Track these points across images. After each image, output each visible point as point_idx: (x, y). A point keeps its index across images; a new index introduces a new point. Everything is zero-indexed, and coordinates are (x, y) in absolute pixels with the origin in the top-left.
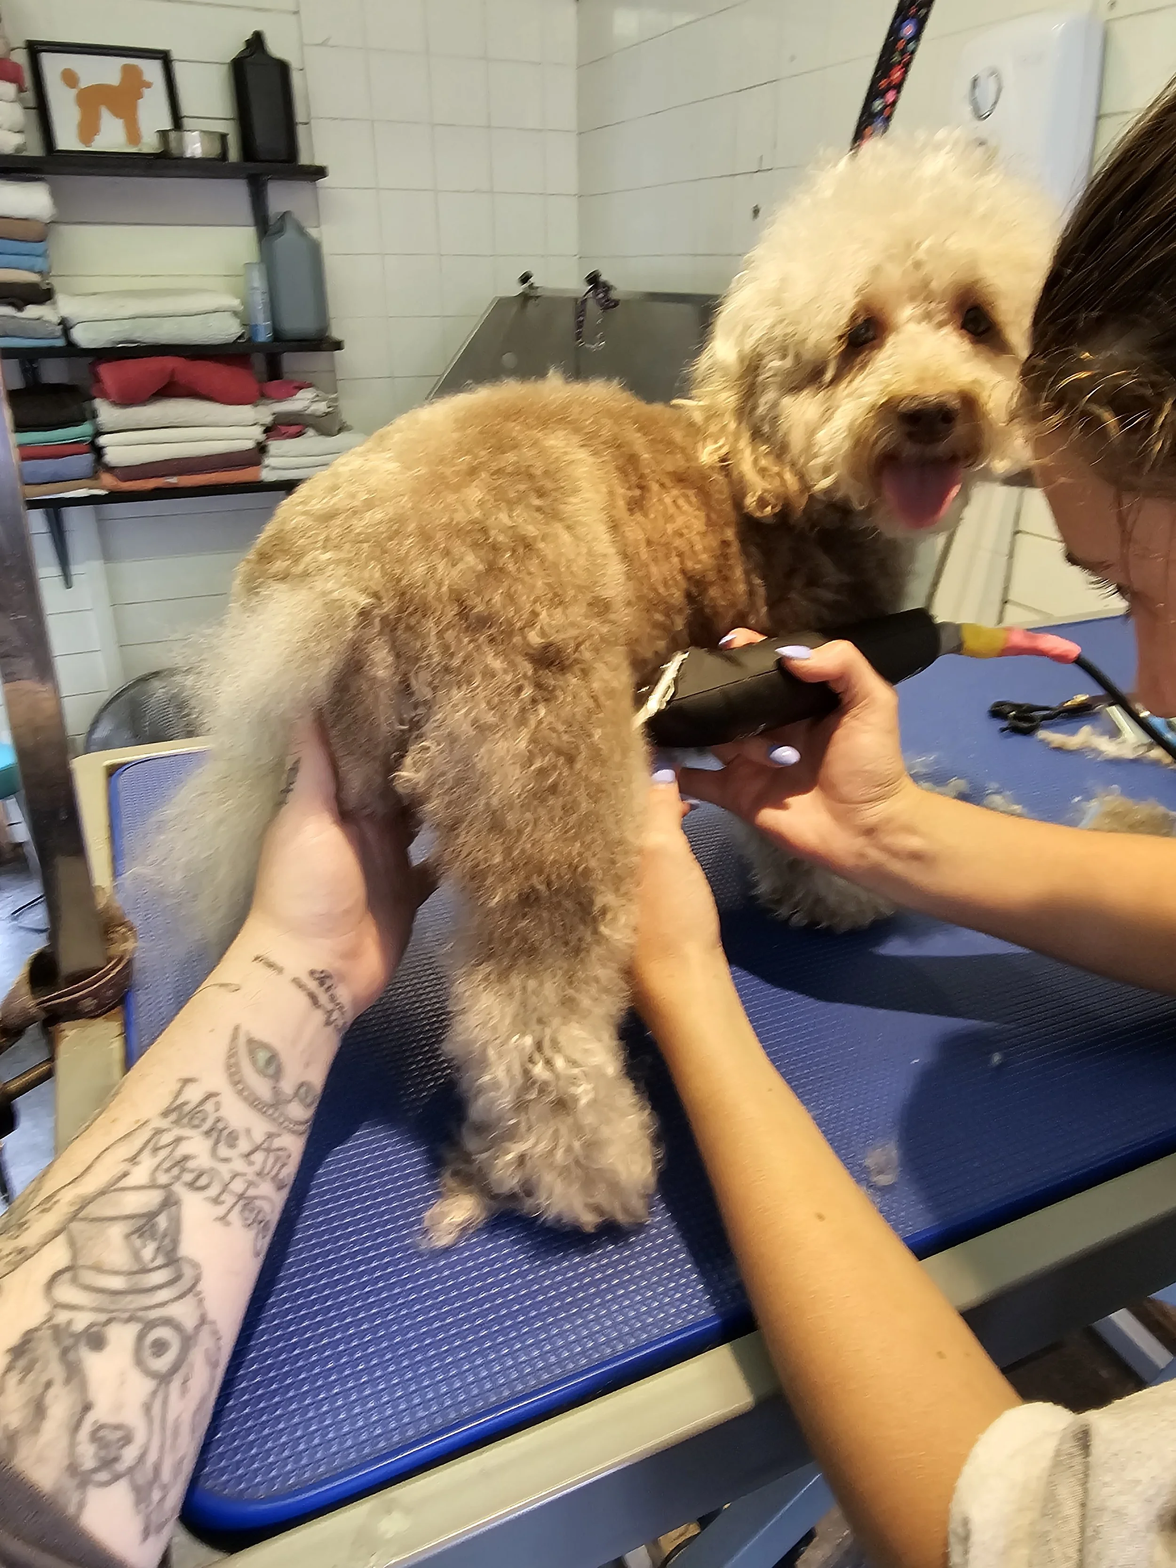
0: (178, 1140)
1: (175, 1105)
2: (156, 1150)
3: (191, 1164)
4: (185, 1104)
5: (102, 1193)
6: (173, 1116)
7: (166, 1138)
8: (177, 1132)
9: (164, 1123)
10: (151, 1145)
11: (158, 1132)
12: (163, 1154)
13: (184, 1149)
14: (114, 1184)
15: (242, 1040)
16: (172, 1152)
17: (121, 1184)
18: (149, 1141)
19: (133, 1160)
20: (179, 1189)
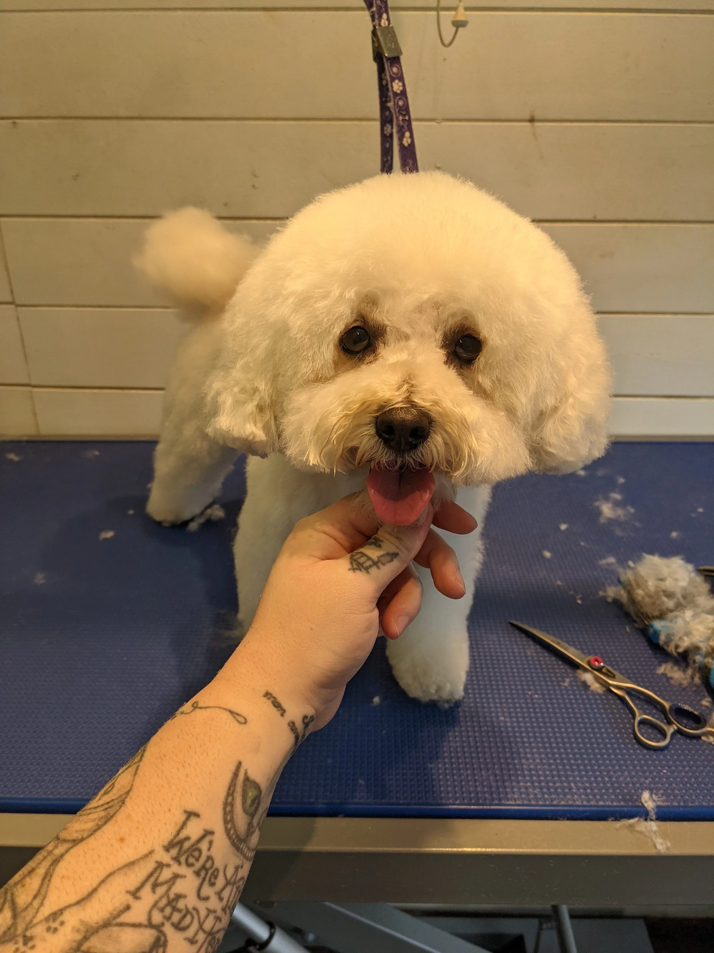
0: (176, 877)
1: (177, 839)
2: (155, 886)
3: (181, 904)
4: (187, 838)
5: (106, 924)
6: (174, 852)
7: (166, 874)
8: (175, 868)
9: (166, 858)
10: (152, 880)
11: (160, 866)
12: (161, 890)
13: (179, 887)
14: (115, 918)
15: (241, 777)
16: (169, 889)
17: (121, 919)
18: (151, 875)
19: (135, 894)
20: (168, 929)
